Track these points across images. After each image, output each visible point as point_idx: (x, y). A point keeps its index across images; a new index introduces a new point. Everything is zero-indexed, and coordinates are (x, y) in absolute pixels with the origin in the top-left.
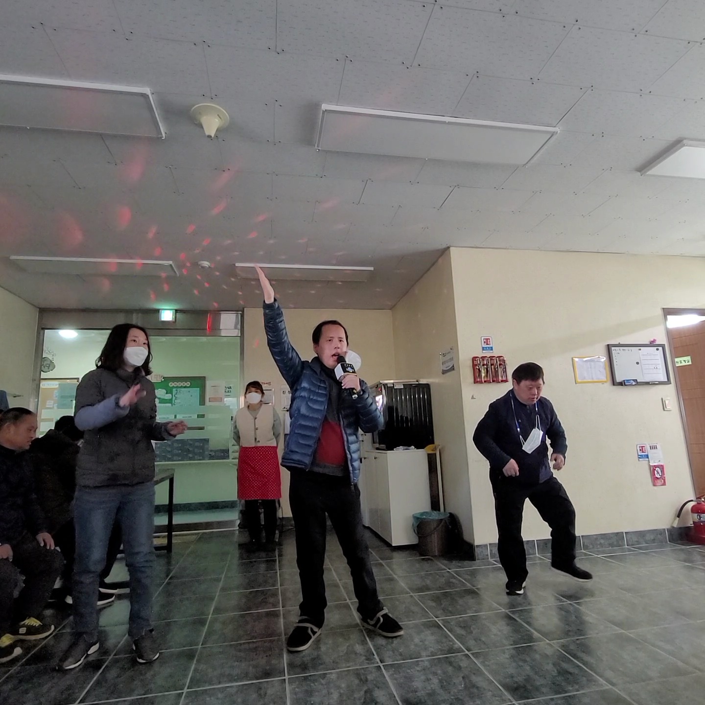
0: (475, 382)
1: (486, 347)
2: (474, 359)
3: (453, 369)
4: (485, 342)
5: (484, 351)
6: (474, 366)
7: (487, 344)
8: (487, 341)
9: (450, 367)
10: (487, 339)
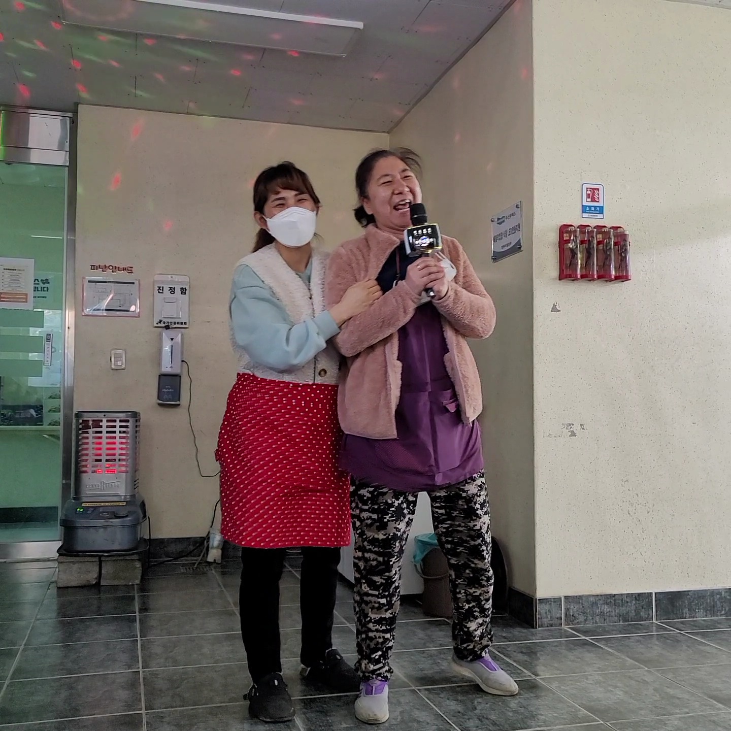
0: (562, 276)
1: (590, 207)
2: (564, 229)
3: (517, 248)
4: (588, 196)
5: (585, 215)
6: (562, 243)
8: (594, 194)
9: (511, 246)
10: (594, 189)
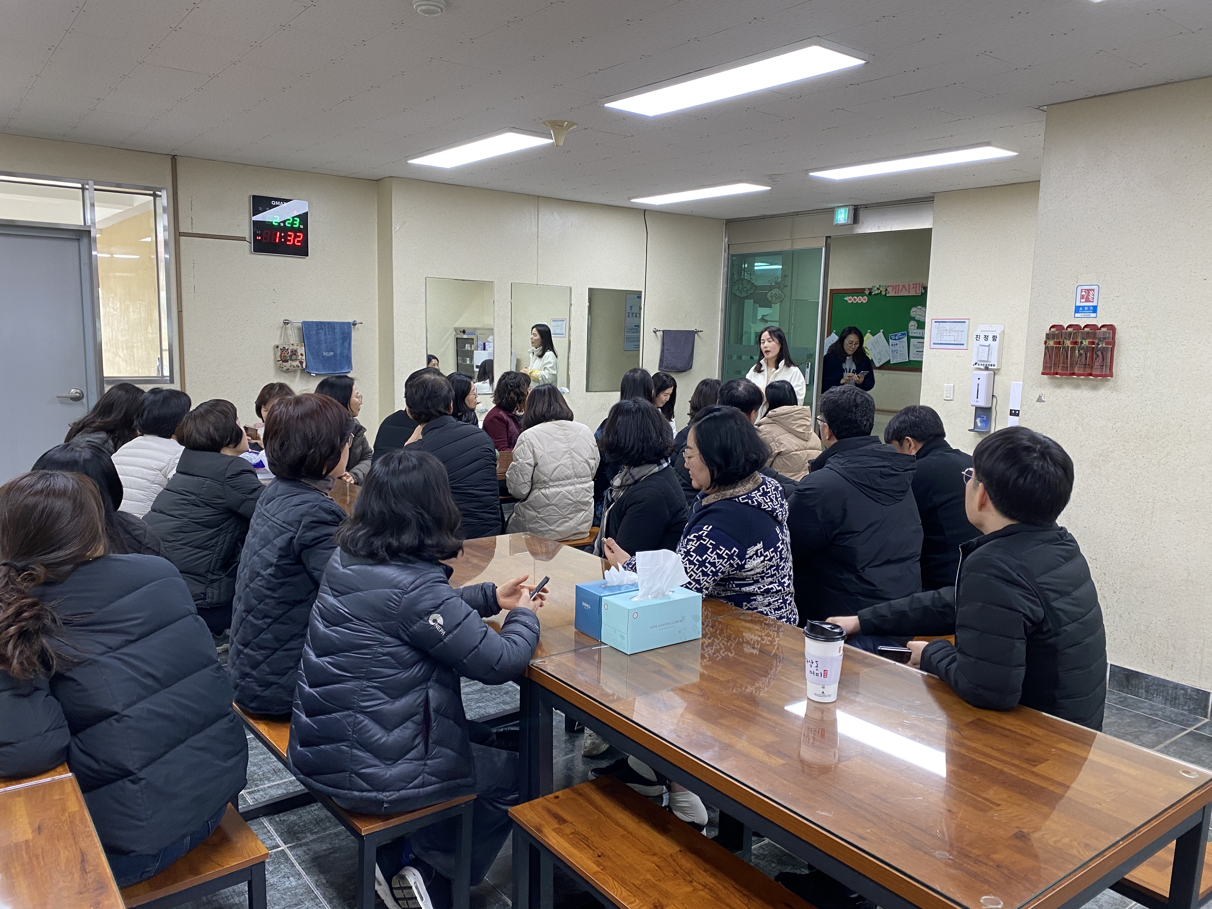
1: (1083, 307)
2: (1054, 329)
4: (1082, 297)
5: (1077, 315)
7: (1087, 300)
8: (1088, 295)
10: (1089, 290)
